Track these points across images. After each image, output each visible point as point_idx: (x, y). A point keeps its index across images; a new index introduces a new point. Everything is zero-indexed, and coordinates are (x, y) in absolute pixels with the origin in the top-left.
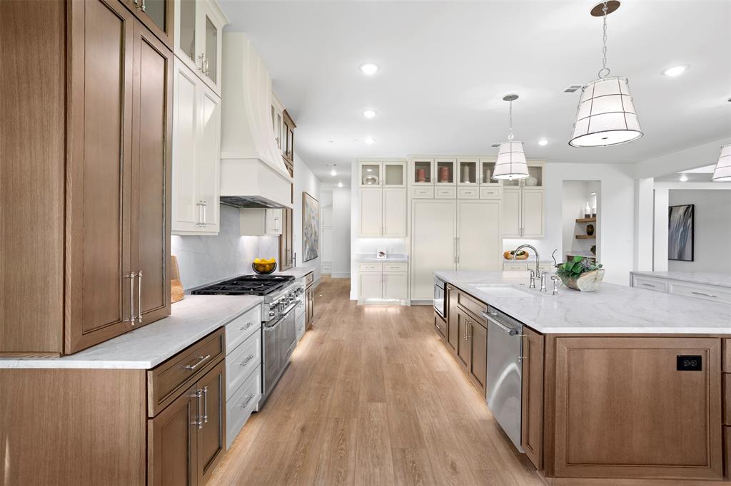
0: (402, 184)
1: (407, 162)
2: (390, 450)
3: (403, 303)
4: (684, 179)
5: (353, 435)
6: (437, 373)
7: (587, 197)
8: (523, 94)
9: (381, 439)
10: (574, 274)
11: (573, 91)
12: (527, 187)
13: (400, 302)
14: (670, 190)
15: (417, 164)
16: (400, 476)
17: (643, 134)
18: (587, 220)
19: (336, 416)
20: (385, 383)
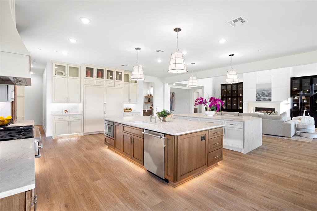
0: (78, 77)
1: (81, 67)
2: (116, 197)
3: (80, 134)
4: (174, 84)
5: (96, 198)
6: (115, 161)
7: (148, 88)
8: (143, 48)
9: (110, 194)
10: (165, 116)
11: (158, 51)
12: (131, 83)
13: (78, 134)
14: (171, 88)
15: (87, 68)
16: (127, 204)
17: (187, 71)
18: (148, 96)
19: (81, 193)
20: (95, 171)
